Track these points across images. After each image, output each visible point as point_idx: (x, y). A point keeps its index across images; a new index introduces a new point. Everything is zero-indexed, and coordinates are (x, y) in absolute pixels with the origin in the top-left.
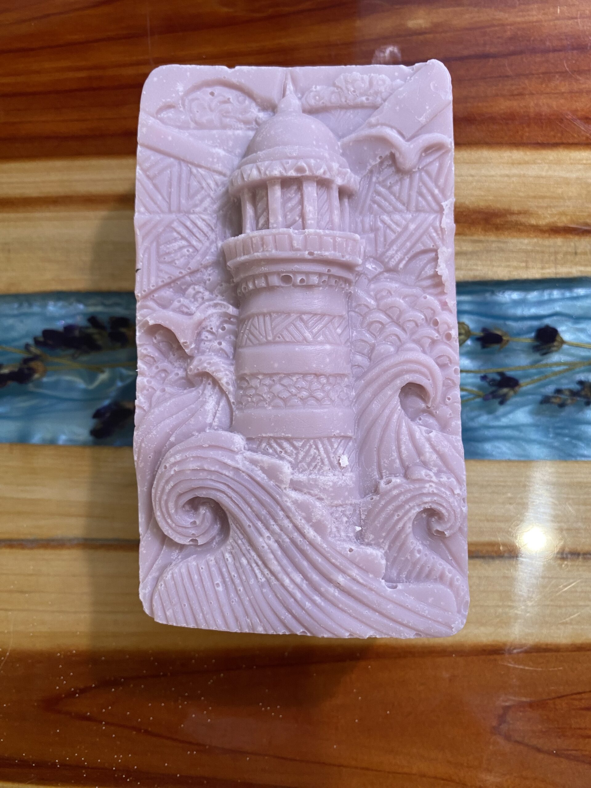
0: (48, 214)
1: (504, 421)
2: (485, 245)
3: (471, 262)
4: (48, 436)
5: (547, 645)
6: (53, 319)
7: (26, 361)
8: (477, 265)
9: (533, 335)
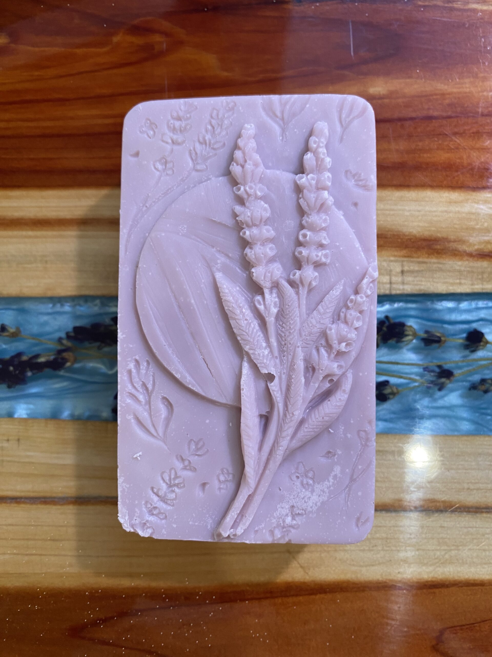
1: (440, 403)
2: (428, 265)
3: (418, 279)
5: (474, 580)
7: (60, 352)
8: (422, 281)
9: (464, 335)
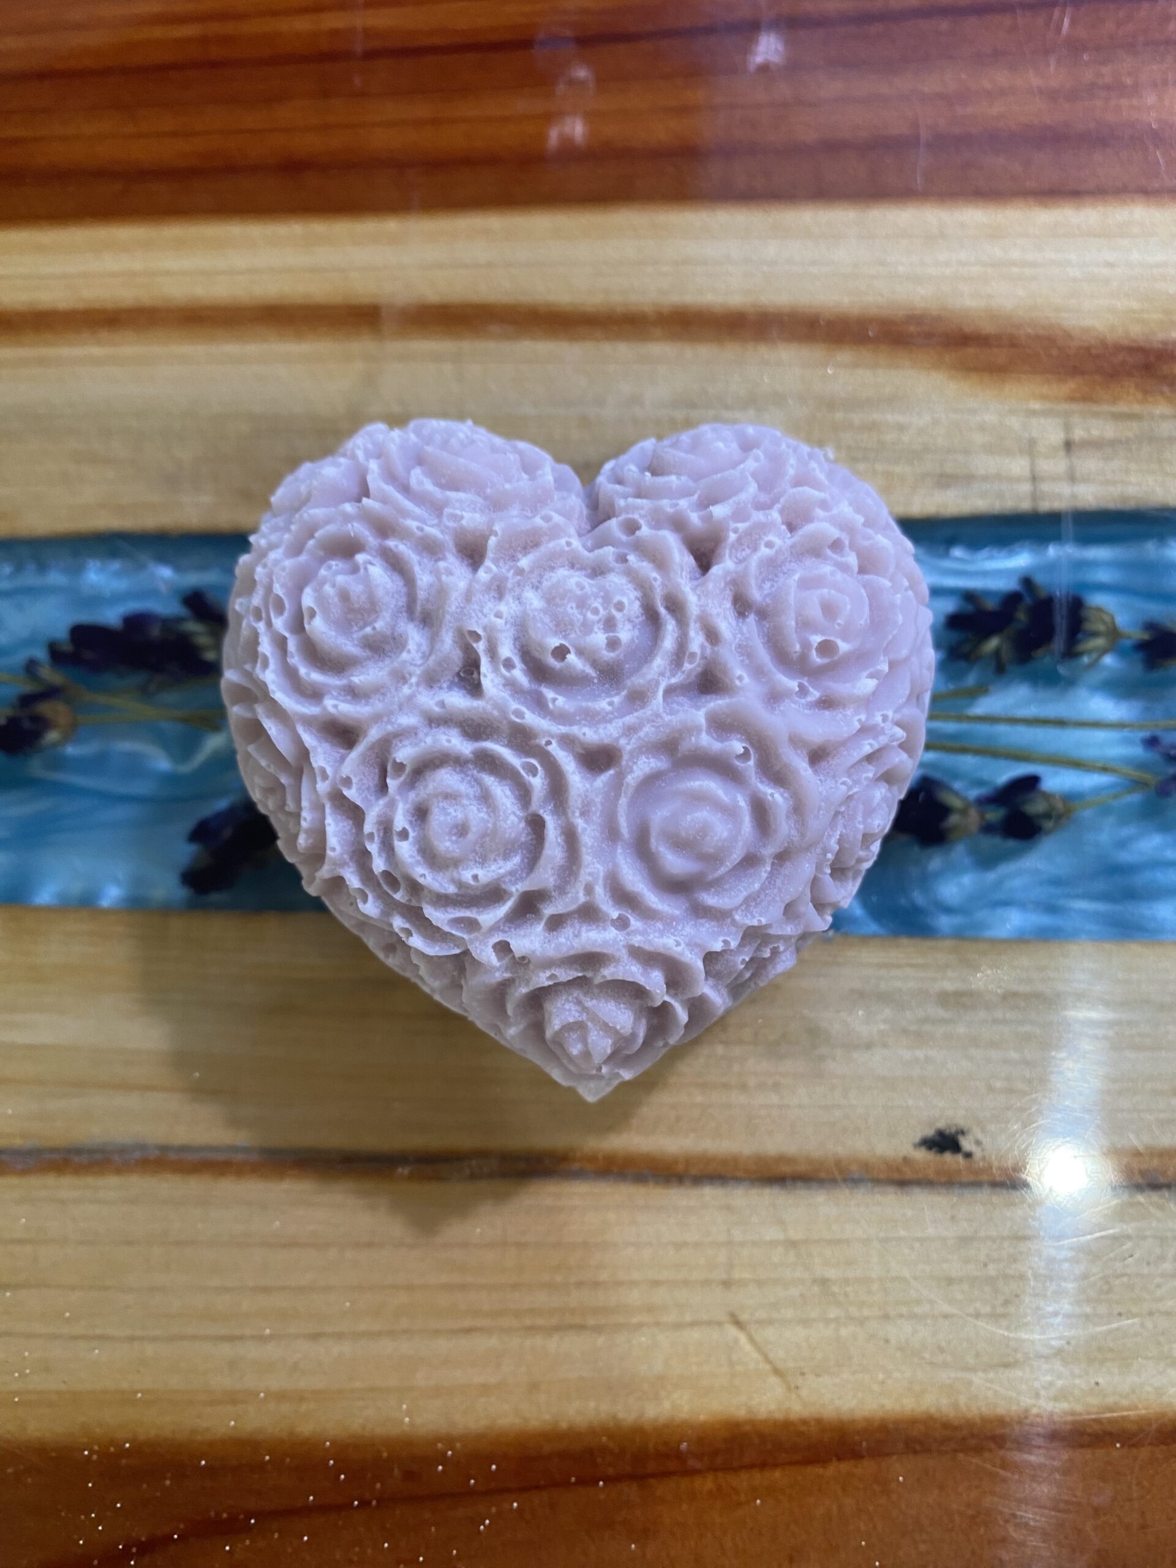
0: (96, 351)
3: (1115, 465)
4: (76, 887)
6: (96, 600)
7: (27, 701)
